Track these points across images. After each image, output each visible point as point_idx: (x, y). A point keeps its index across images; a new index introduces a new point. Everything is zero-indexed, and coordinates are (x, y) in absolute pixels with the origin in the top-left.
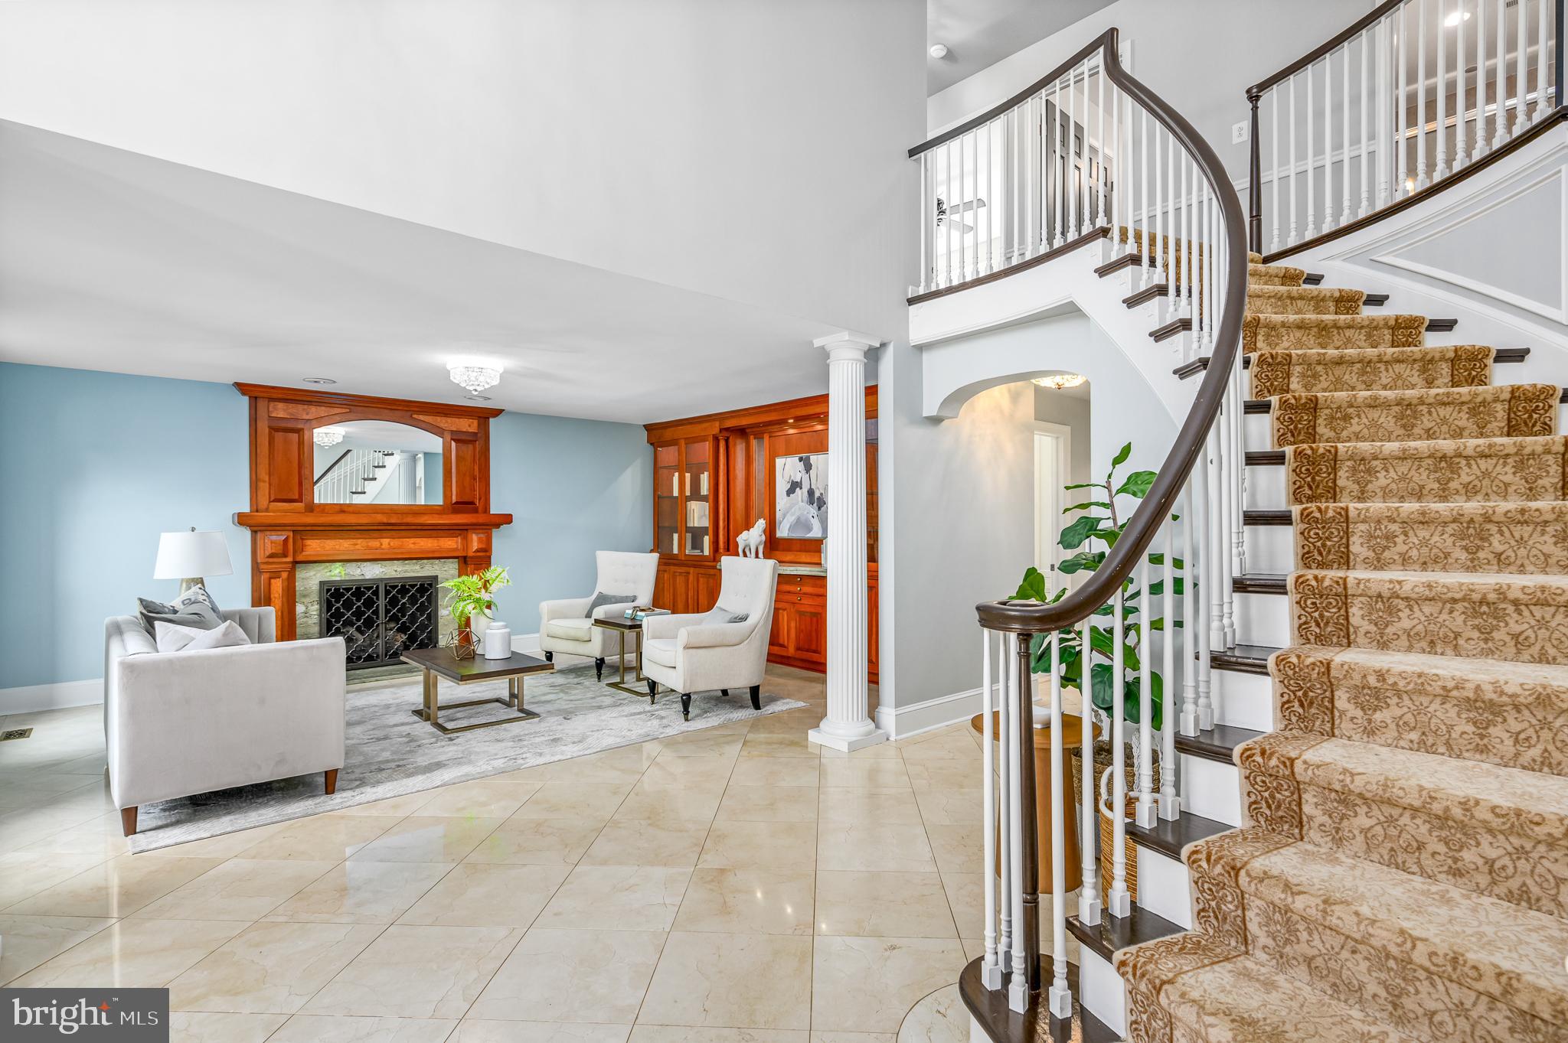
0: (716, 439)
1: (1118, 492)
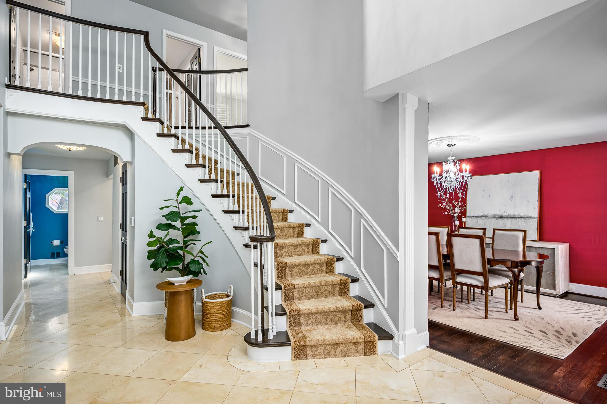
1: (180, 203)
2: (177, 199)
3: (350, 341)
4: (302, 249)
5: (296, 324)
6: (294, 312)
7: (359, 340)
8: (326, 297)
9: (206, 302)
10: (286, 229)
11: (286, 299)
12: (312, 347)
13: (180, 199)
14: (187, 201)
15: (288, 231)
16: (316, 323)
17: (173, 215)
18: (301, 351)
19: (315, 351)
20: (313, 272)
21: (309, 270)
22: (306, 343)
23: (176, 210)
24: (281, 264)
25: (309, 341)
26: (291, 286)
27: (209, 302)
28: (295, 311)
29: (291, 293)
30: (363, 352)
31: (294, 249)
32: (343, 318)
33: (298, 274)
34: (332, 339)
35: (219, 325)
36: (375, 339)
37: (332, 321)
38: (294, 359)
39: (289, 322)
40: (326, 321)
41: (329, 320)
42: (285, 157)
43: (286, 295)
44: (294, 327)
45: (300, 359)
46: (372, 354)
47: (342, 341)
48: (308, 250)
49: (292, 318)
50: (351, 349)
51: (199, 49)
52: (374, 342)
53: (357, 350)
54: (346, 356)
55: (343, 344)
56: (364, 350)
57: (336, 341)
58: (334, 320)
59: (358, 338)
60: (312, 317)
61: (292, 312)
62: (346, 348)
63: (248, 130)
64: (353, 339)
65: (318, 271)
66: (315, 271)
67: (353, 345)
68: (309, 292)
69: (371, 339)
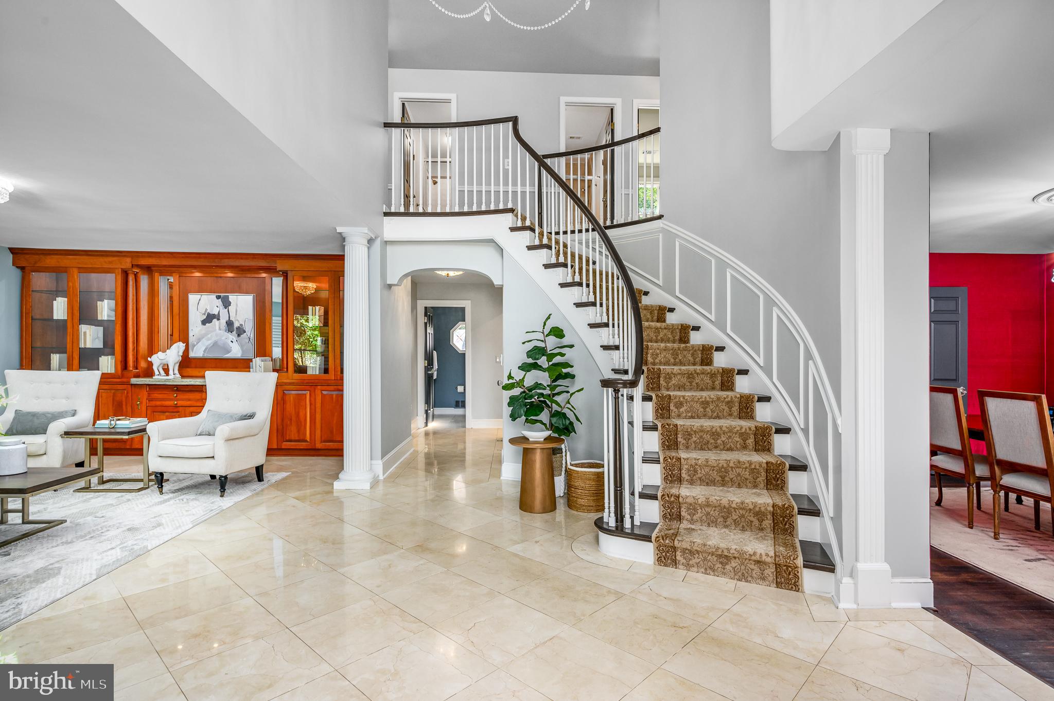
0: (125, 273)
1: (547, 335)
2: (543, 331)
3: (748, 556)
4: (717, 408)
5: (674, 517)
6: (668, 497)
7: (769, 560)
8: (739, 486)
9: (570, 469)
10: (698, 376)
11: (667, 479)
12: (684, 552)
13: (547, 331)
14: (558, 333)
15: (702, 380)
16: (707, 522)
17: (538, 352)
18: (668, 554)
19: (690, 559)
20: (728, 446)
21: (719, 441)
22: (674, 543)
23: (542, 345)
24: (667, 427)
25: (678, 540)
26: (674, 460)
27: (574, 470)
28: (672, 495)
29: (676, 471)
30: (775, 582)
31: (702, 407)
32: (756, 523)
33: (699, 446)
34: (716, 547)
35: (586, 504)
36: (795, 563)
37: (735, 523)
38: (657, 562)
39: (663, 512)
40: (726, 522)
41: (729, 521)
42: (713, 261)
43: (668, 472)
44: (670, 520)
45: (666, 565)
46: (792, 588)
47: (734, 554)
48: (730, 411)
49: (668, 506)
50: (752, 570)
51: (612, 110)
52: (795, 568)
53: (762, 575)
54: (743, 580)
55: (737, 559)
56: (776, 578)
57: (723, 551)
58: (739, 522)
59: (763, 554)
60: (700, 510)
61: (666, 496)
62: (743, 567)
63: (661, 224)
64: (754, 554)
65: (738, 446)
66: (731, 444)
67: (755, 564)
68: (707, 474)
69: (788, 561)
